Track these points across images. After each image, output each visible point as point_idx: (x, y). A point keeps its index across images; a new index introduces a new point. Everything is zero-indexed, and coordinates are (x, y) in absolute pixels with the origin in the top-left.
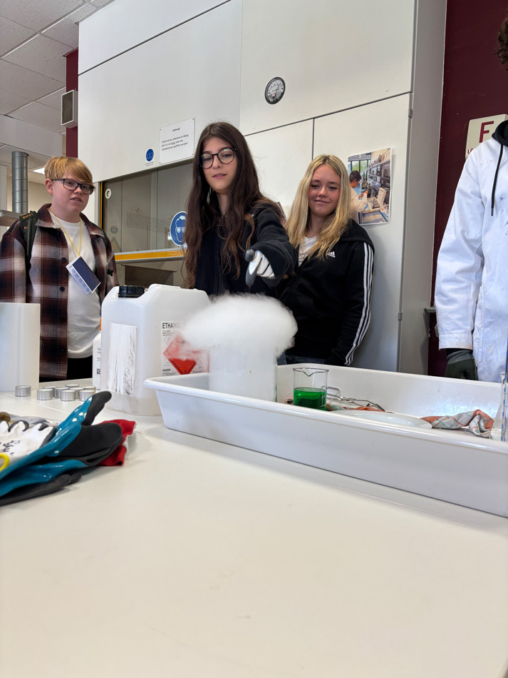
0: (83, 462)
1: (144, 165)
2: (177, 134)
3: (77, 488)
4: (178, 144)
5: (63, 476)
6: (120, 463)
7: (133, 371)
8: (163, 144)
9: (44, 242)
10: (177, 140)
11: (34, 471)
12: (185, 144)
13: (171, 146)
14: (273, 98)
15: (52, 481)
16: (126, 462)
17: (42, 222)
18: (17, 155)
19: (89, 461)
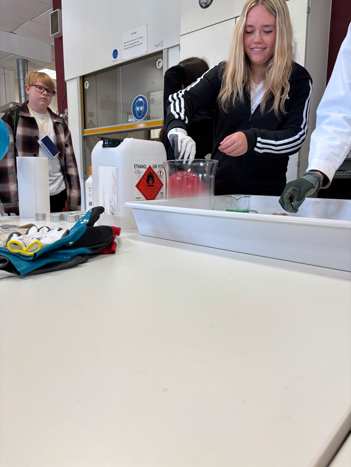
0: (89, 249)
1: (110, 62)
2: (135, 36)
3: (87, 265)
4: (136, 44)
5: (78, 257)
6: (113, 252)
7: (115, 199)
8: (125, 45)
9: (24, 125)
10: (135, 41)
11: (58, 254)
12: (141, 44)
13: (130, 46)
14: (205, 3)
15: (70, 260)
16: (116, 252)
17: (23, 113)
18: (20, 61)
19: (93, 249)
